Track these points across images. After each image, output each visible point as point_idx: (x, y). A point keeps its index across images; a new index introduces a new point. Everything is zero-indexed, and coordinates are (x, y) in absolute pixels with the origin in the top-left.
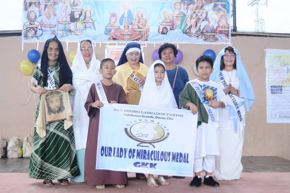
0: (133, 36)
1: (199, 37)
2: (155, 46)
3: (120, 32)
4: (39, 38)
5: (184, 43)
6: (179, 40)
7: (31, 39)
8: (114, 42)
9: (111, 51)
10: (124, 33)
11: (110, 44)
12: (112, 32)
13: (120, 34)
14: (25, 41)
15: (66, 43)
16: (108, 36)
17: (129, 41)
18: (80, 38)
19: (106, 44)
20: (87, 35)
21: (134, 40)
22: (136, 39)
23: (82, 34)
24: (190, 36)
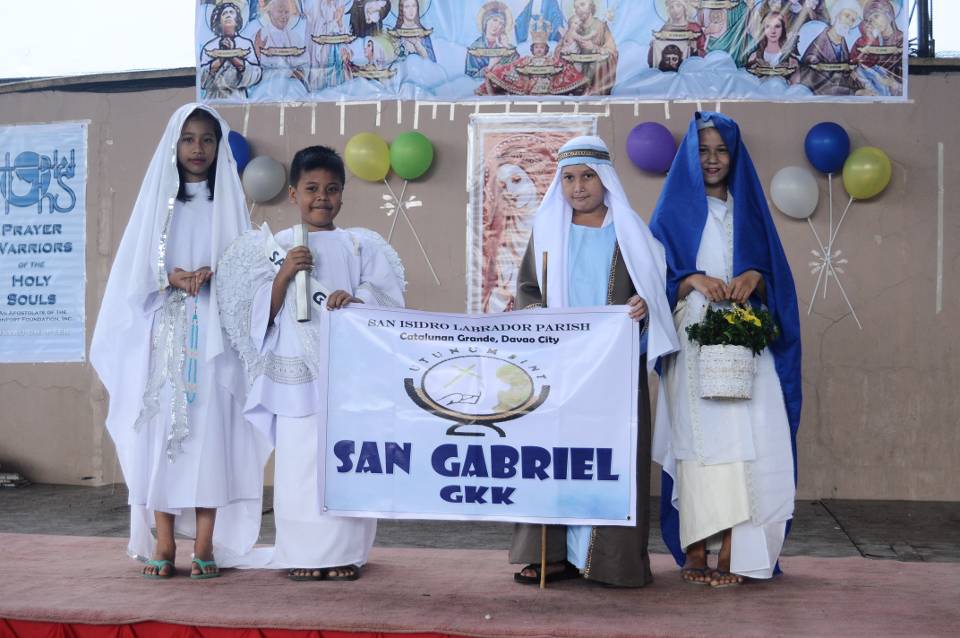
0: (561, 80)
1: (792, 78)
2: (637, 113)
3: (516, 67)
4: (249, 91)
5: (739, 99)
6: (721, 92)
7: (226, 97)
8: (498, 100)
9: (487, 131)
10: (529, 70)
11: (484, 109)
12: (489, 67)
13: (518, 72)
15: (339, 107)
16: (479, 83)
17: (548, 97)
18: (385, 89)
19: (472, 110)
20: (407, 79)
21: (567, 94)
22: (573, 88)
23: (390, 77)
24: (760, 77)
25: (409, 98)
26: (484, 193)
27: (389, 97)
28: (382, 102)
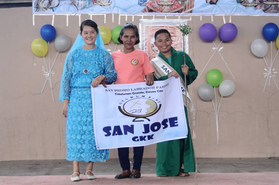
0: (174, 7)
1: (257, 7)
2: (201, 19)
3: (157, 2)
4: (54, 9)
5: (238, 15)
6: (231, 12)
7: (45, 11)
8: (150, 14)
9: (146, 26)
10: (162, 3)
11: (145, 17)
12: (147, 2)
13: (158, 4)
14: (36, 13)
15: (90, 16)
16: (143, 8)
17: (169, 13)
18: (108, 9)
19: (140, 17)
20: (115, 6)
21: (176, 12)
22: (178, 10)
23: (109, 5)
24: (245, 6)
25: (117, 13)
26: (146, 48)
27: (109, 12)
28: (106, 14)
